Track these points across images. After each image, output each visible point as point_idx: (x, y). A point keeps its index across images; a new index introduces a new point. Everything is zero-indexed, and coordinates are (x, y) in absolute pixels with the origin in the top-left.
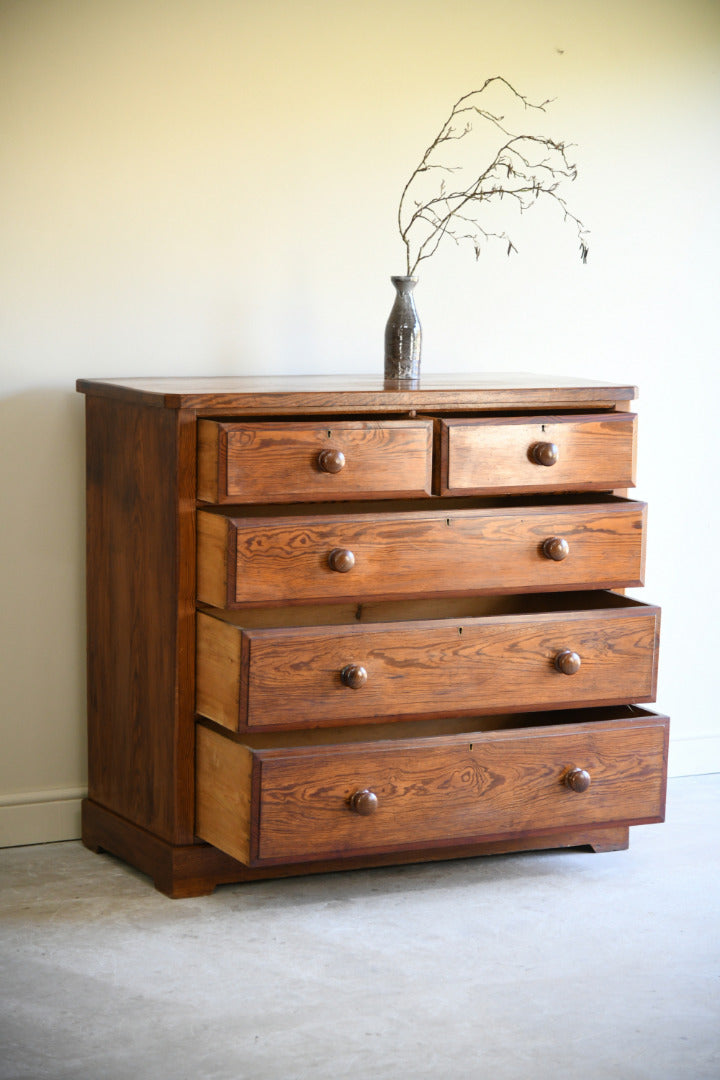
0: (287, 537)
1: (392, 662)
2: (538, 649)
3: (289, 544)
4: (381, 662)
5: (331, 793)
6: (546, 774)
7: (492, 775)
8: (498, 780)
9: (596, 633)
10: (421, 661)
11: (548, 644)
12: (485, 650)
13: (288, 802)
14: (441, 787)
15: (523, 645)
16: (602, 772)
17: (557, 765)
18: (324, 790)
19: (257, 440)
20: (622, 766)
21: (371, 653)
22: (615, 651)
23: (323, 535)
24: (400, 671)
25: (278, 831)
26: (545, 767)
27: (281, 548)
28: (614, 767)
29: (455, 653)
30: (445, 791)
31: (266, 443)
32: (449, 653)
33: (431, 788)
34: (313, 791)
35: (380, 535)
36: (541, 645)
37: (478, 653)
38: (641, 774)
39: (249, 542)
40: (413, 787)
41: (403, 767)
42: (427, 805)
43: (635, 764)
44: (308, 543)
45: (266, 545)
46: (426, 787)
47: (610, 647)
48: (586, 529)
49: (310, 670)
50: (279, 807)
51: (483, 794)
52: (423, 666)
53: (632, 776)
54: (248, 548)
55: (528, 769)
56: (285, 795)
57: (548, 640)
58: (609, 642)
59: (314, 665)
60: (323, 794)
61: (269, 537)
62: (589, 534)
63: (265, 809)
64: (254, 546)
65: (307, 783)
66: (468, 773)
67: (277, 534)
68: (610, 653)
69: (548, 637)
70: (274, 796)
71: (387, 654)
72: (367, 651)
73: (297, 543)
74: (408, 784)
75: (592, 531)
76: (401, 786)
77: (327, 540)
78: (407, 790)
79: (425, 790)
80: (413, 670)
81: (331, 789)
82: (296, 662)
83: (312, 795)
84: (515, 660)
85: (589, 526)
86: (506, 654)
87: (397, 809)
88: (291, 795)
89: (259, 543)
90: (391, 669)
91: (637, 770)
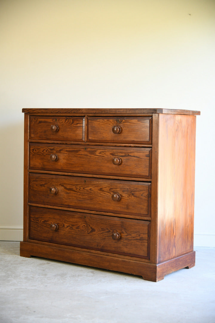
0: (42, 149)
1: (65, 188)
2: (109, 191)
3: (43, 151)
4: (63, 188)
5: (47, 222)
6: (108, 232)
7: (91, 228)
8: (93, 230)
9: (128, 189)
10: (74, 189)
11: (112, 190)
12: (93, 189)
13: (37, 222)
14: (77, 228)
15: (104, 189)
16: (126, 236)
17: (111, 229)
18: (45, 221)
19: (38, 121)
20: (133, 235)
21: (60, 184)
22: (134, 196)
23: (51, 150)
24: (68, 191)
25: (35, 230)
26: (107, 229)
27: (41, 153)
28: (131, 235)
29: (84, 188)
30: (78, 230)
31: (40, 122)
32: (82, 188)
33: (74, 228)
34: (43, 221)
35: (66, 151)
36: (110, 190)
37: (90, 189)
38: (140, 240)
39: (33, 150)
40: (69, 226)
41: (66, 219)
42: (73, 233)
43: (138, 236)
44: (48, 152)
45: (37, 151)
46: (73, 227)
47: (133, 194)
48: (129, 156)
49: (44, 187)
50: (35, 223)
51: (89, 234)
52: (74, 191)
53: (137, 239)
54: (33, 152)
55: (102, 229)
56: (36, 220)
57: (112, 189)
58: (133, 192)
59: (45, 186)
60: (45, 222)
61: (38, 149)
62: (130, 157)
63: (32, 223)
64: (34, 151)
65: (41, 218)
66: (84, 226)
67: (40, 148)
68: (133, 197)
69: (112, 188)
70: (33, 219)
71: (65, 185)
72: (59, 184)
73: (45, 151)
74: (68, 225)
75: (131, 156)
76: (66, 225)
77: (52, 151)
78: (67, 227)
79: (72, 228)
80: (72, 192)
81: (48, 221)
82: (41, 184)
83: (43, 222)
84: (102, 194)
85: (130, 154)
86: (99, 191)
87: (65, 232)
88: (38, 220)
89: (36, 150)
90: (66, 190)
91: (138, 238)
